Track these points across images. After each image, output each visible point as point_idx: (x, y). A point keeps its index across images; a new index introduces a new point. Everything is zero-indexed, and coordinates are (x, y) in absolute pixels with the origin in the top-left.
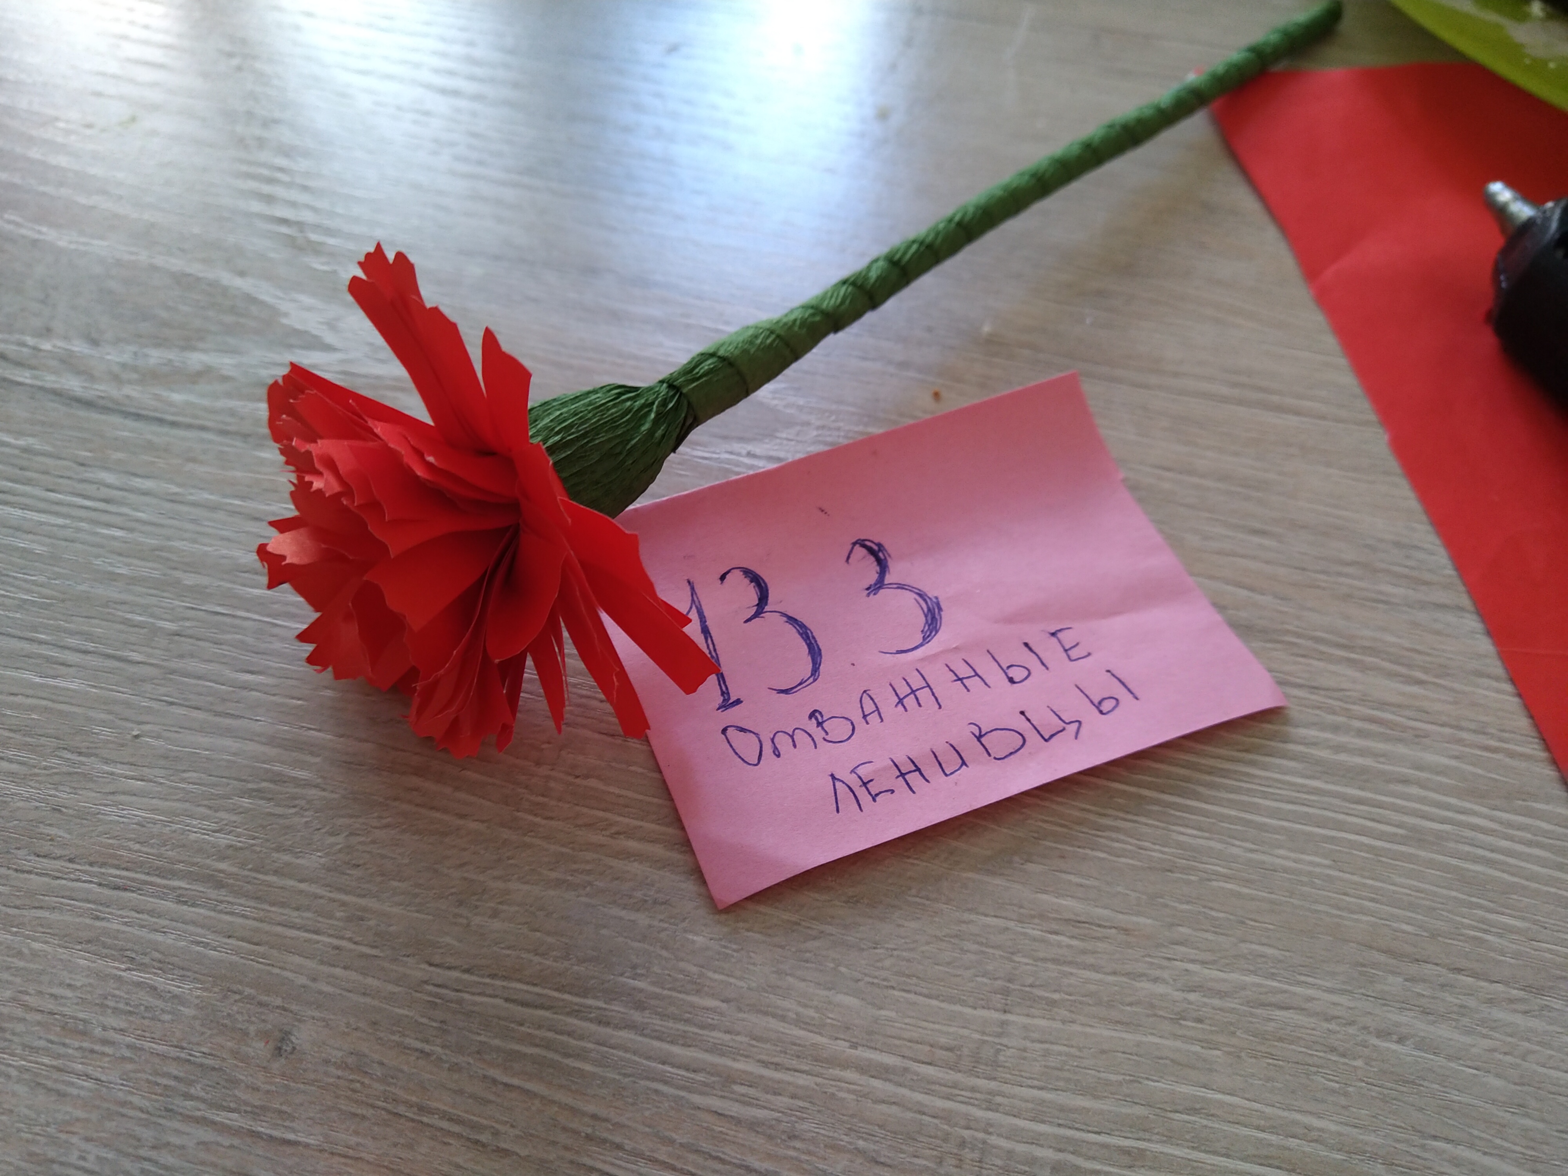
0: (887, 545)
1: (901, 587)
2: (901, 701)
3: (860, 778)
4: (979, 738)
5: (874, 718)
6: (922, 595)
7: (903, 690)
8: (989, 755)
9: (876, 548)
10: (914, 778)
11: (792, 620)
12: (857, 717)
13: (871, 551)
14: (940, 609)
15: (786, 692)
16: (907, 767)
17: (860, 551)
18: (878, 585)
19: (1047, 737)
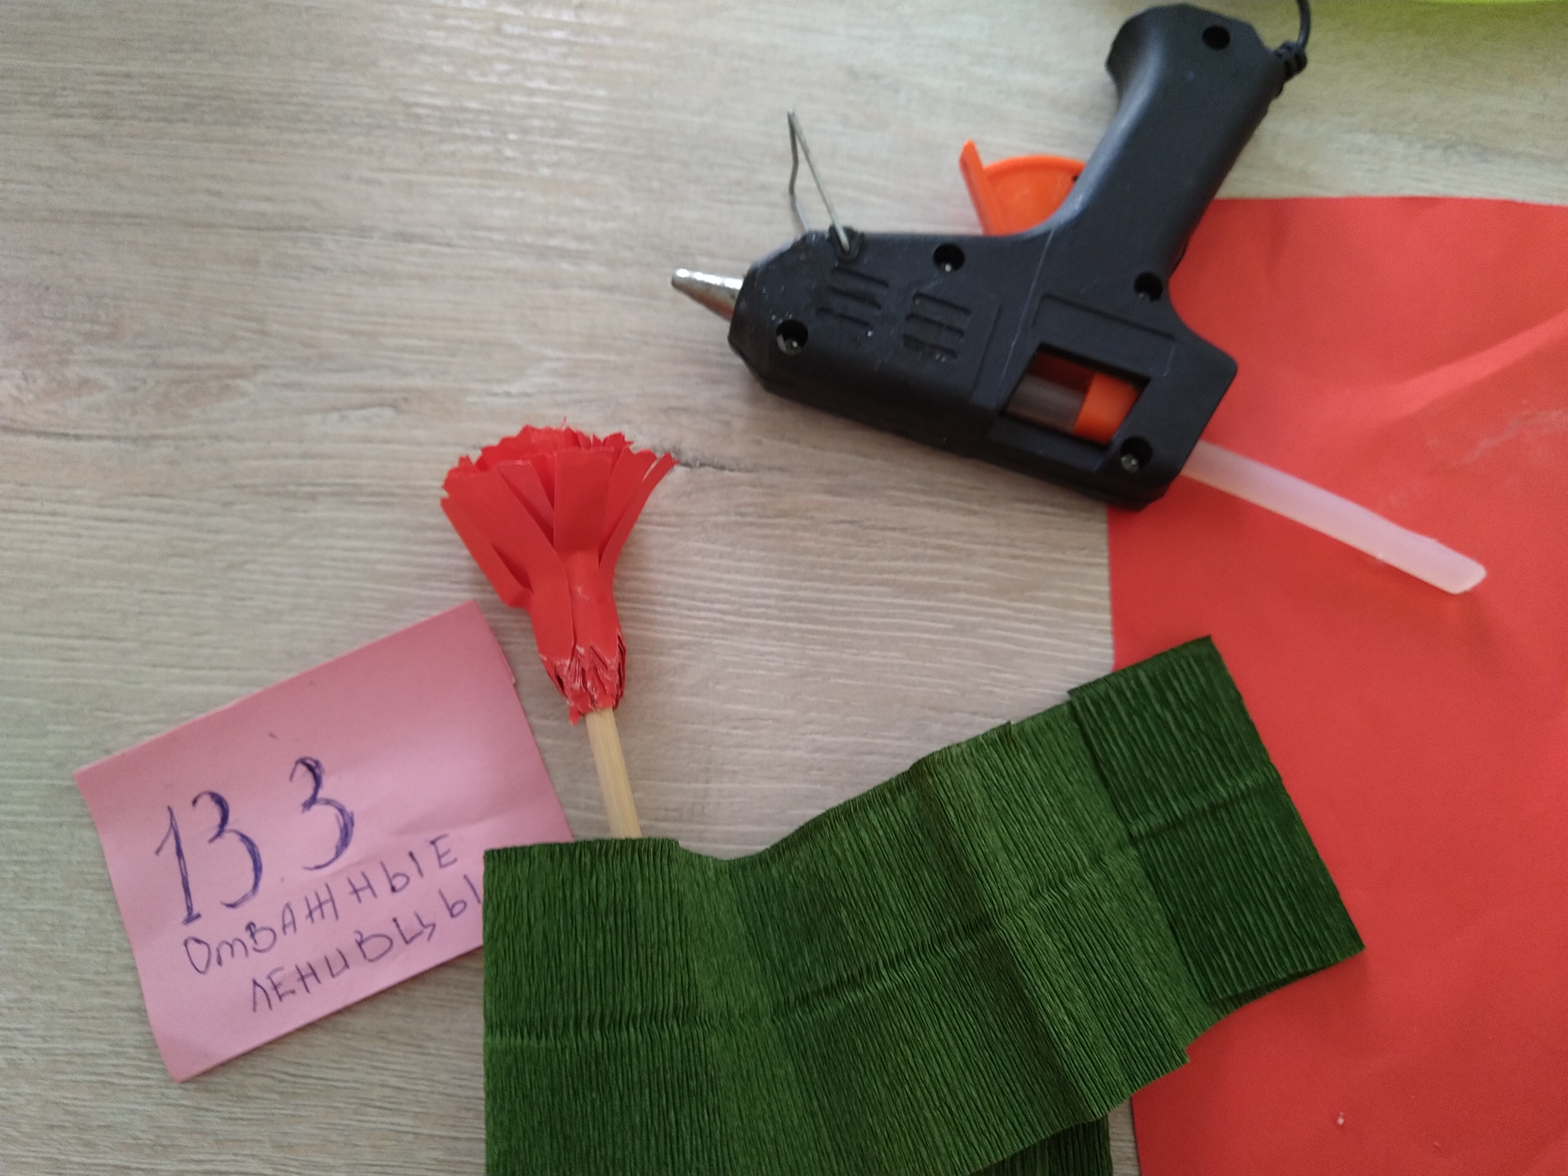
0: (323, 762)
1: (328, 802)
2: (310, 914)
3: (273, 982)
4: (360, 944)
5: (290, 930)
6: (342, 811)
7: (314, 903)
8: (365, 956)
9: (313, 764)
10: (310, 981)
11: (244, 838)
12: (278, 929)
13: (311, 769)
14: (353, 824)
15: (232, 906)
16: (306, 971)
17: (302, 769)
18: (313, 801)
19: (408, 938)
